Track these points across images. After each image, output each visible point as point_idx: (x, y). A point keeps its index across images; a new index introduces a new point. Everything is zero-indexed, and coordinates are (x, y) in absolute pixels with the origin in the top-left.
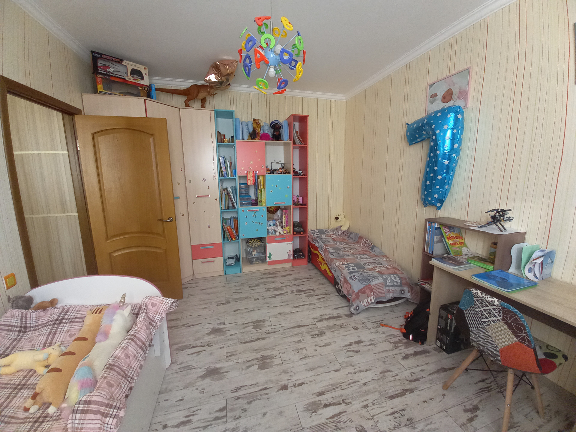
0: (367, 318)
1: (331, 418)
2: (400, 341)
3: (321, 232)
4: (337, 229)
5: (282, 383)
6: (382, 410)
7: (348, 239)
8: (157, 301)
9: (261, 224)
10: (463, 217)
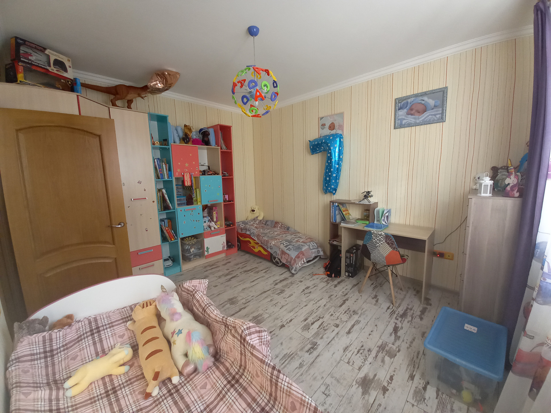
0: (303, 274)
1: (319, 328)
2: (328, 280)
3: (244, 223)
4: (254, 219)
5: (279, 325)
6: (340, 313)
7: (265, 226)
8: (197, 283)
9: (198, 221)
10: (347, 199)
